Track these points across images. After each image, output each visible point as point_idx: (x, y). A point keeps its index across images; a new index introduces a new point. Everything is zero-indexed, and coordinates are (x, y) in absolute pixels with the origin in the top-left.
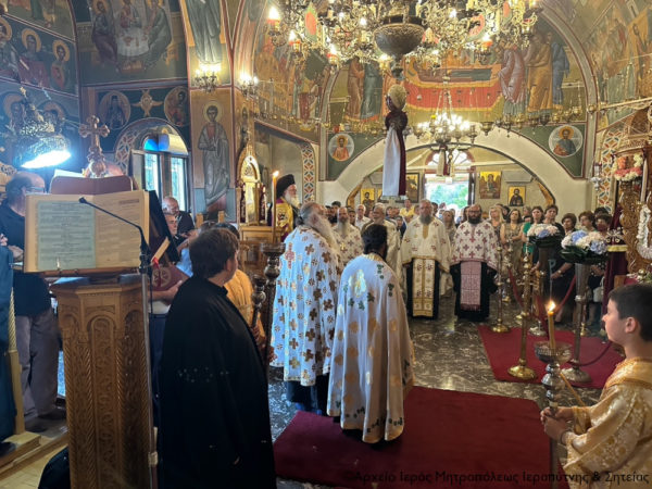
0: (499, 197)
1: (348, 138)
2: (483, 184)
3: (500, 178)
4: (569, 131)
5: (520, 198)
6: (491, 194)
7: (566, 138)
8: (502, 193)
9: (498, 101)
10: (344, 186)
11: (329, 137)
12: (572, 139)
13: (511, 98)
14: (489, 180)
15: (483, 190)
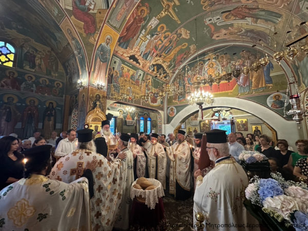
0: (247, 130)
1: (174, 108)
2: (238, 125)
3: (247, 122)
4: (279, 96)
5: (259, 131)
6: (243, 129)
7: (278, 99)
9: (235, 87)
10: (172, 126)
11: (168, 108)
12: (282, 100)
13: (242, 85)
14: (241, 123)
15: (239, 127)
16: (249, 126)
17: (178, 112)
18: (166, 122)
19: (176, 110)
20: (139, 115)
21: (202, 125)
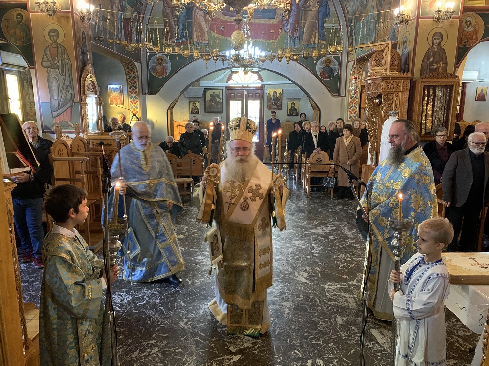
0: (280, 109)
2: (270, 99)
3: (281, 94)
4: (329, 60)
5: (295, 109)
6: (276, 107)
7: (328, 66)
9: (280, 35)
12: (332, 67)
13: (290, 33)
14: (274, 96)
15: (269, 104)
16: (284, 101)
17: (175, 69)
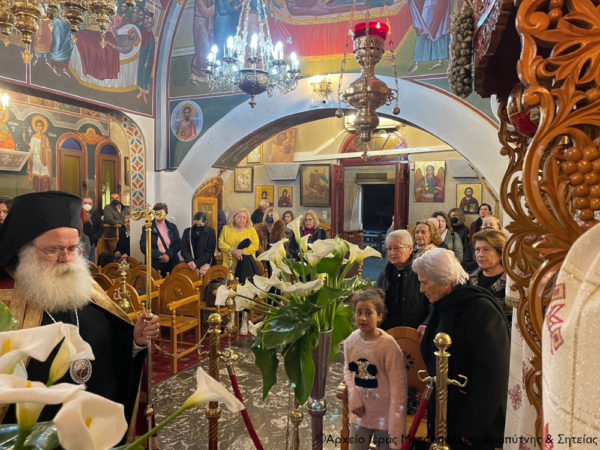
0: (442, 200)
1: (196, 106)
2: (419, 180)
3: (444, 171)
5: (475, 201)
6: (431, 196)
8: (447, 194)
9: (405, 37)
10: (187, 176)
11: (171, 106)
13: (426, 31)
14: (427, 175)
15: (419, 189)
17: (209, 122)
18: (163, 164)
19: (201, 118)
20: (51, 128)
21: (307, 180)
